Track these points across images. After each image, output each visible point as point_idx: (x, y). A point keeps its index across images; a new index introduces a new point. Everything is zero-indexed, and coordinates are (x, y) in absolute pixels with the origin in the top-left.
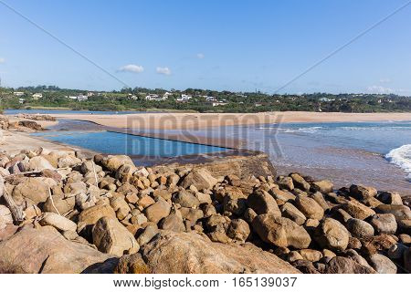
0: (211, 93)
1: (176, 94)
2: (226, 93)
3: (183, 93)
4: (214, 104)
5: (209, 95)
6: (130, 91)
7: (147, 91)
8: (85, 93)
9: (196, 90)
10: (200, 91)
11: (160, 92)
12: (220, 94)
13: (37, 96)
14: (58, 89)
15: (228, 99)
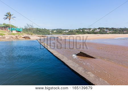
0: (107, 29)
1: (95, 29)
2: (112, 28)
3: (97, 29)
4: (108, 32)
5: (106, 29)
6: (81, 29)
7: (86, 29)
8: (68, 30)
9: (102, 28)
10: (103, 28)
11: (90, 29)
12: (110, 29)
13: (55, 31)
14: (61, 29)
15: (113, 30)
